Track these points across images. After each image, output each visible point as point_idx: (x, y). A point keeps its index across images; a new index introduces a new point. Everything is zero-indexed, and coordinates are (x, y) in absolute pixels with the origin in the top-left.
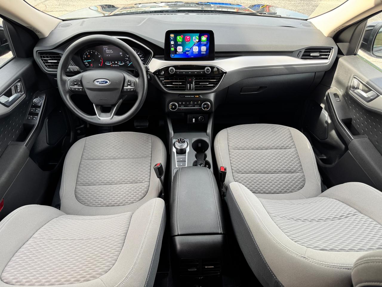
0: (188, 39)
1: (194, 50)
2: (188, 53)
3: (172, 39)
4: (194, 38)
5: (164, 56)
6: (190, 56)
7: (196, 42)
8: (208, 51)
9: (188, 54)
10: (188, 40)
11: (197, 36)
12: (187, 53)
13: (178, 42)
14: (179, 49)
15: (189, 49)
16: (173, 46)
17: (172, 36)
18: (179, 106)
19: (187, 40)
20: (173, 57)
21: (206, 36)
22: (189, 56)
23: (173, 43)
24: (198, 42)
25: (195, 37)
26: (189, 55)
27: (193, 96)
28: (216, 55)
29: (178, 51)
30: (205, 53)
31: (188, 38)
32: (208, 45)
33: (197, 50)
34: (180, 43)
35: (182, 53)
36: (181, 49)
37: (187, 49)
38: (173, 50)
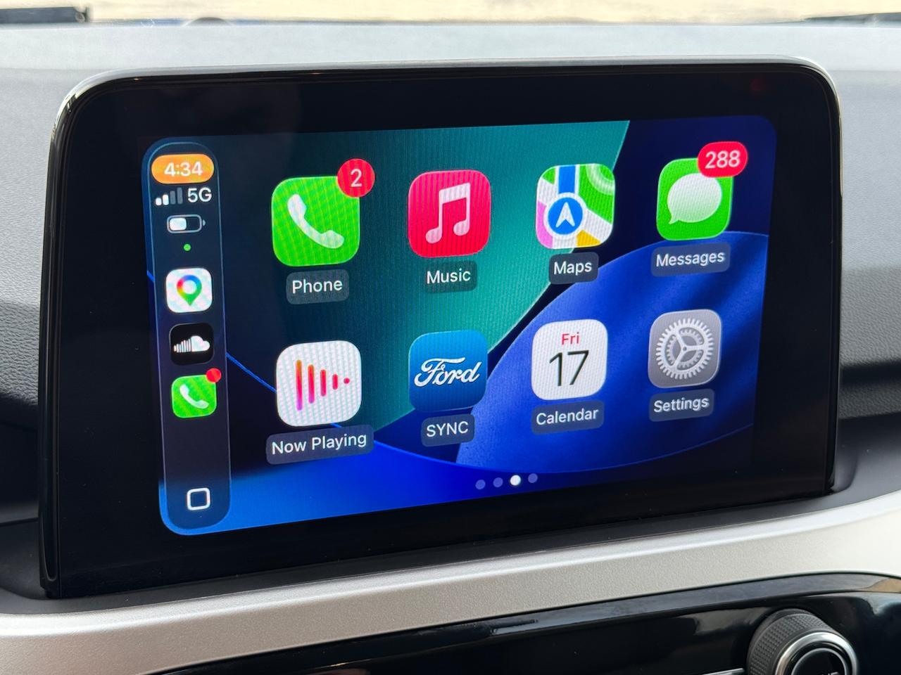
0: (455, 210)
1: (545, 385)
2: (455, 428)
3: (177, 224)
4: (547, 191)
5: (32, 512)
6: (489, 475)
7: (580, 254)
8: (748, 376)
9: (449, 449)
10: (462, 228)
11: (593, 168)
12: (432, 431)
13: (284, 273)
14: (312, 385)
15: (469, 376)
16: (198, 344)
19: (434, 235)
20: (202, 518)
21: (732, 158)
22: (472, 474)
23: (203, 303)
24: (603, 253)
25: (567, 185)
26: (463, 458)
29: (288, 412)
30: (700, 404)
31: (448, 195)
32: (755, 284)
33: (593, 379)
34: (318, 287)
35: (362, 441)
36: (335, 378)
37: (441, 378)
38: (207, 404)
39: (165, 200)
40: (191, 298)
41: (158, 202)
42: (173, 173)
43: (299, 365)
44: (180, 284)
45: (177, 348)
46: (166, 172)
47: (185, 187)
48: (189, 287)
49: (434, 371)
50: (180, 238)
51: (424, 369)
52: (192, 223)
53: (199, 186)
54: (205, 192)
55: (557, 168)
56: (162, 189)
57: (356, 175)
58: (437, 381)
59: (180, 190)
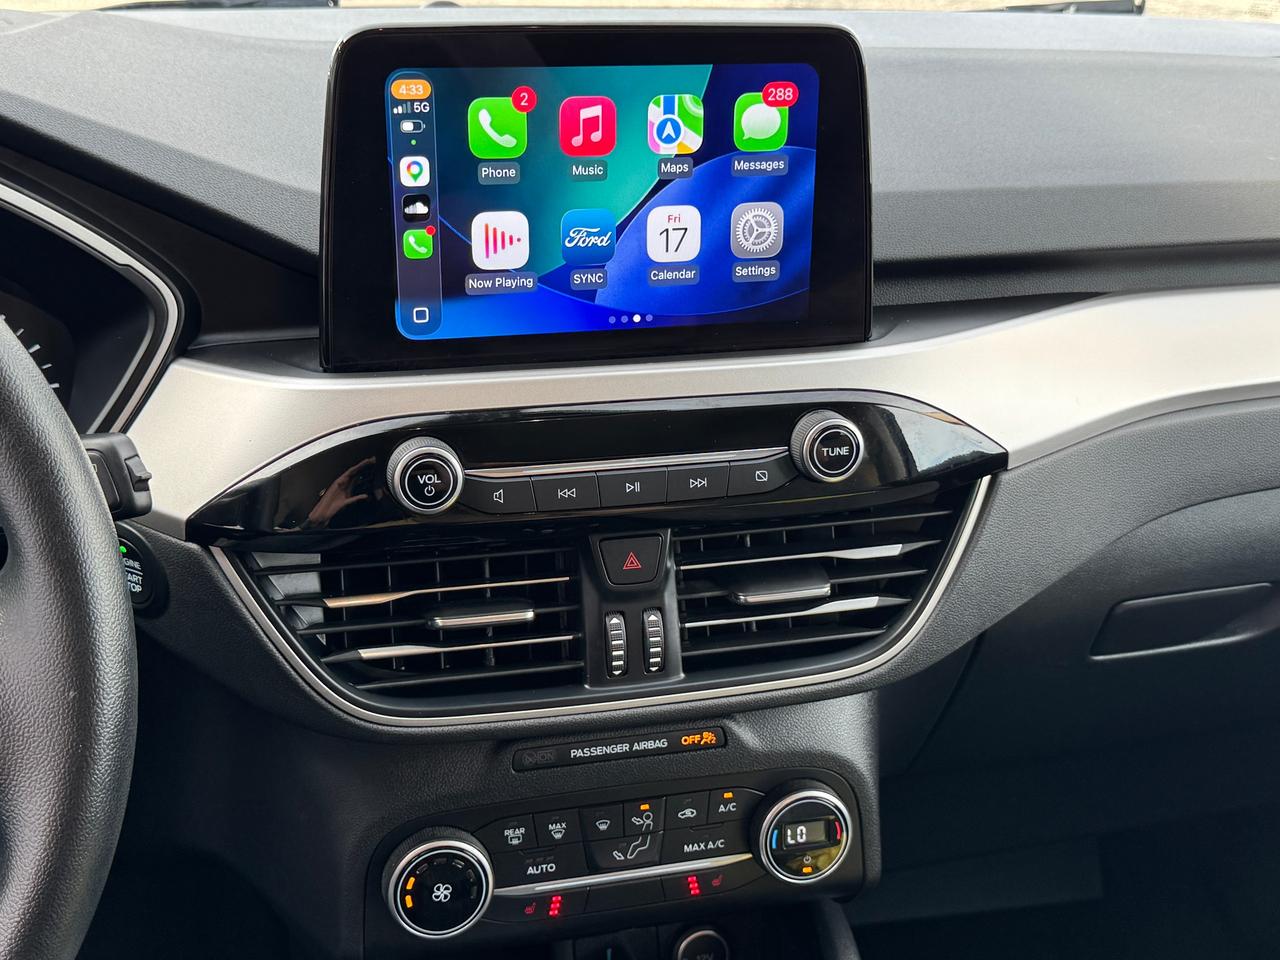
0: (591, 124)
1: (656, 251)
2: (594, 278)
3: (407, 126)
4: (655, 113)
5: (314, 332)
6: (618, 314)
7: (679, 158)
8: (804, 253)
9: (591, 294)
10: (596, 136)
11: (687, 98)
12: (577, 279)
13: (476, 162)
14: (495, 241)
15: (603, 242)
16: (420, 208)
17: (410, 90)
18: (509, 867)
19: (577, 141)
20: (423, 328)
21: (787, 93)
22: (606, 312)
23: (424, 180)
24: (697, 158)
25: (669, 108)
26: (599, 301)
27: (662, 744)
28: (883, 295)
29: (479, 258)
30: (770, 271)
31: (587, 113)
32: (808, 184)
33: (691, 248)
34: (499, 173)
35: (530, 283)
36: (511, 239)
37: (584, 242)
38: (426, 250)
39: (399, 110)
40: (415, 177)
41: (395, 111)
42: (404, 92)
43: (487, 227)
44: (409, 167)
45: (407, 211)
46: (401, 91)
47: (413, 101)
48: (415, 169)
49: (578, 237)
50: (410, 136)
51: (572, 235)
52: (417, 126)
53: (421, 101)
54: (425, 106)
55: (662, 97)
56: (398, 102)
57: (524, 97)
58: (580, 244)
59: (409, 103)
